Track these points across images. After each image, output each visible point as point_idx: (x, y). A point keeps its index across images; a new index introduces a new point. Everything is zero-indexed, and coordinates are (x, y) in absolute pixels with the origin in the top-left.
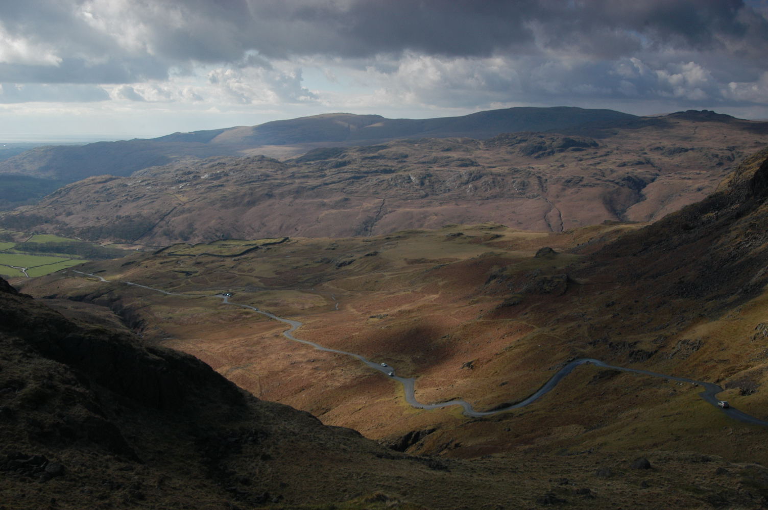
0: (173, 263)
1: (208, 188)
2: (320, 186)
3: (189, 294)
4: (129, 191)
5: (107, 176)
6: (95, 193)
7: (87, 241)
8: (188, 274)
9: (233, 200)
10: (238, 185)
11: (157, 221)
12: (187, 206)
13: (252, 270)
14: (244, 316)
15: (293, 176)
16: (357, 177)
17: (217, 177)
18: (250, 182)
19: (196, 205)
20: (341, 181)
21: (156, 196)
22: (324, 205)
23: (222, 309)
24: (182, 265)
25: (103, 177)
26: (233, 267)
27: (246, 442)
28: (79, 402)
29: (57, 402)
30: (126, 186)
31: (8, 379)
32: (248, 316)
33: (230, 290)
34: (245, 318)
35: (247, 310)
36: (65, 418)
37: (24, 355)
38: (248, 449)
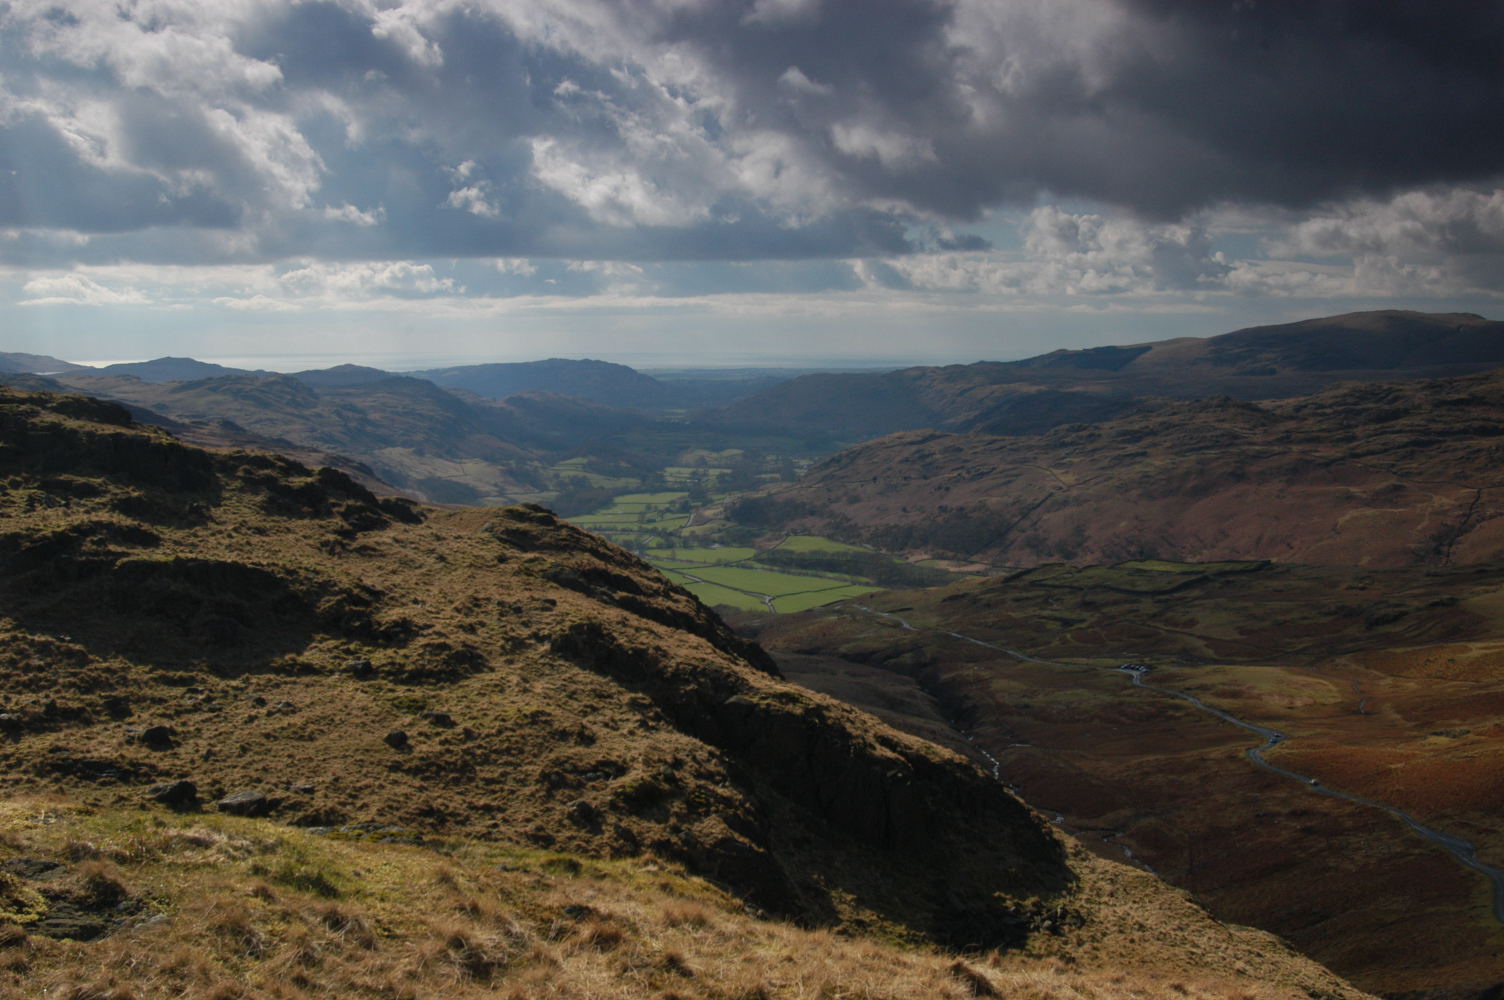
0: (1039, 600)
1: (1115, 458)
2: (1342, 459)
3: (1067, 664)
4: (966, 461)
5: (928, 431)
6: (901, 462)
7: (884, 551)
8: (1067, 623)
9: (1164, 482)
10: (1176, 454)
11: (1016, 520)
12: (1074, 492)
13: (1192, 623)
14: (1170, 712)
15: (1288, 437)
16: (1422, 443)
17: (1135, 437)
18: (1200, 449)
19: (1090, 491)
20: (1386, 450)
21: (1015, 472)
22: (1350, 498)
23: (1131, 695)
24: (1055, 607)
25: (919, 432)
26: (1154, 615)
27: (1037, 928)
28: (716, 812)
29: (677, 806)
30: (960, 450)
31: (600, 758)
32: (1178, 714)
33: (1147, 660)
34: (1171, 717)
35: (1177, 701)
36: (682, 835)
37: (643, 724)
38: (1037, 942)
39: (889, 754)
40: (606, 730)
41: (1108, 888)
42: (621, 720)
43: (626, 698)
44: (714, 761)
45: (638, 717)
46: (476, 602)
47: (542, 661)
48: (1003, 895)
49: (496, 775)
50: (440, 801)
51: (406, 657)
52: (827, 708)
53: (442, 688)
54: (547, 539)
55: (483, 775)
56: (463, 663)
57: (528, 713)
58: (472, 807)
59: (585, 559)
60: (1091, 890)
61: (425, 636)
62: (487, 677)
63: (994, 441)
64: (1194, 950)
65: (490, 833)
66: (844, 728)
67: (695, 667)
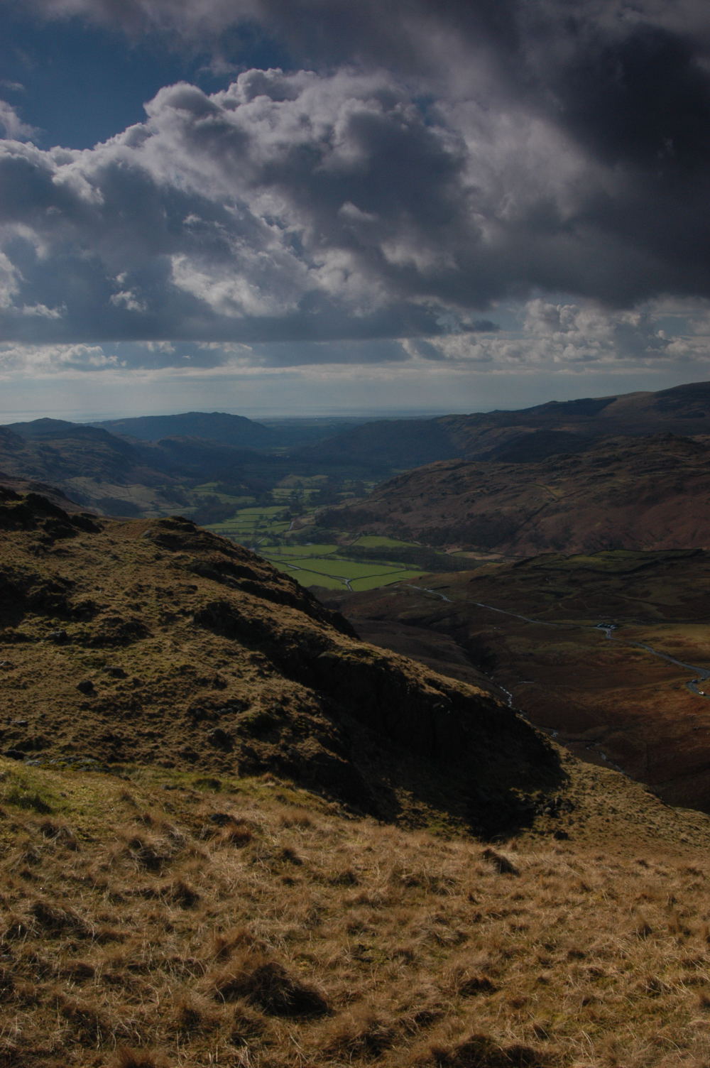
0: (539, 579)
1: (592, 478)
3: (560, 624)
4: (487, 481)
5: (458, 461)
6: (441, 482)
7: (428, 546)
8: (559, 595)
9: (627, 495)
10: (635, 474)
11: (522, 522)
12: (563, 502)
13: (647, 594)
14: (633, 657)
17: (605, 462)
18: (651, 471)
19: (575, 502)
21: (521, 488)
23: (603, 646)
24: (550, 584)
25: (452, 461)
26: (621, 589)
27: (541, 813)
28: (313, 735)
29: (285, 731)
30: (482, 474)
31: (230, 698)
32: (638, 659)
33: (616, 620)
34: (633, 661)
35: (637, 650)
36: (289, 752)
37: (260, 673)
38: (541, 823)
39: (435, 691)
40: (234, 678)
41: (590, 783)
42: (244, 671)
43: (248, 655)
44: (311, 698)
45: (257, 668)
46: (140, 588)
47: (188, 629)
48: (516, 790)
49: (156, 711)
50: (117, 730)
51: (91, 628)
52: (390, 660)
53: (117, 650)
54: (189, 541)
55: (147, 711)
56: (131, 632)
57: (178, 667)
58: (140, 734)
59: (217, 554)
60: (578, 785)
61: (104, 613)
62: (149, 641)
63: (506, 467)
64: (651, 826)
65: (153, 752)
66: (403, 674)
67: (297, 632)
